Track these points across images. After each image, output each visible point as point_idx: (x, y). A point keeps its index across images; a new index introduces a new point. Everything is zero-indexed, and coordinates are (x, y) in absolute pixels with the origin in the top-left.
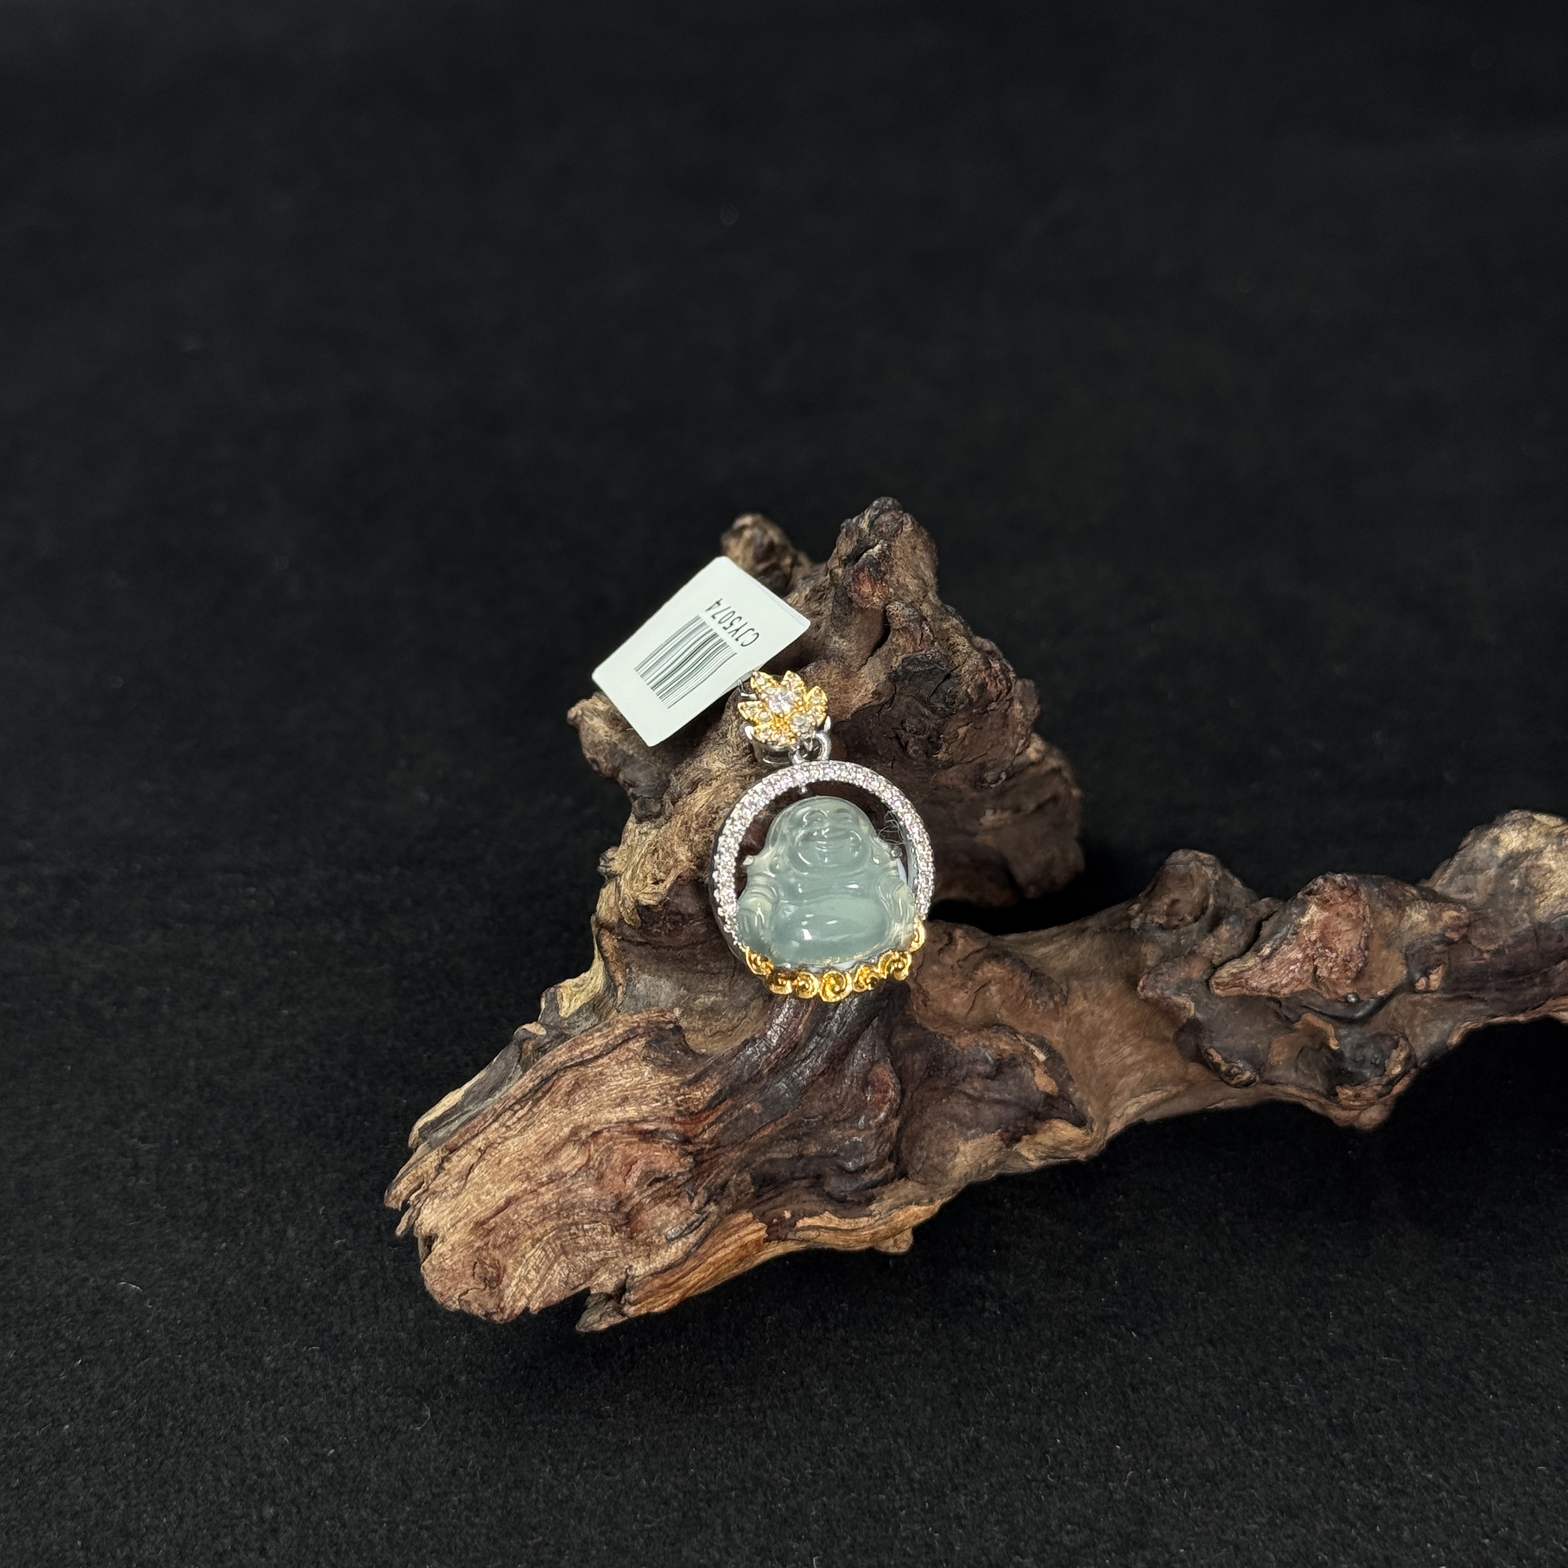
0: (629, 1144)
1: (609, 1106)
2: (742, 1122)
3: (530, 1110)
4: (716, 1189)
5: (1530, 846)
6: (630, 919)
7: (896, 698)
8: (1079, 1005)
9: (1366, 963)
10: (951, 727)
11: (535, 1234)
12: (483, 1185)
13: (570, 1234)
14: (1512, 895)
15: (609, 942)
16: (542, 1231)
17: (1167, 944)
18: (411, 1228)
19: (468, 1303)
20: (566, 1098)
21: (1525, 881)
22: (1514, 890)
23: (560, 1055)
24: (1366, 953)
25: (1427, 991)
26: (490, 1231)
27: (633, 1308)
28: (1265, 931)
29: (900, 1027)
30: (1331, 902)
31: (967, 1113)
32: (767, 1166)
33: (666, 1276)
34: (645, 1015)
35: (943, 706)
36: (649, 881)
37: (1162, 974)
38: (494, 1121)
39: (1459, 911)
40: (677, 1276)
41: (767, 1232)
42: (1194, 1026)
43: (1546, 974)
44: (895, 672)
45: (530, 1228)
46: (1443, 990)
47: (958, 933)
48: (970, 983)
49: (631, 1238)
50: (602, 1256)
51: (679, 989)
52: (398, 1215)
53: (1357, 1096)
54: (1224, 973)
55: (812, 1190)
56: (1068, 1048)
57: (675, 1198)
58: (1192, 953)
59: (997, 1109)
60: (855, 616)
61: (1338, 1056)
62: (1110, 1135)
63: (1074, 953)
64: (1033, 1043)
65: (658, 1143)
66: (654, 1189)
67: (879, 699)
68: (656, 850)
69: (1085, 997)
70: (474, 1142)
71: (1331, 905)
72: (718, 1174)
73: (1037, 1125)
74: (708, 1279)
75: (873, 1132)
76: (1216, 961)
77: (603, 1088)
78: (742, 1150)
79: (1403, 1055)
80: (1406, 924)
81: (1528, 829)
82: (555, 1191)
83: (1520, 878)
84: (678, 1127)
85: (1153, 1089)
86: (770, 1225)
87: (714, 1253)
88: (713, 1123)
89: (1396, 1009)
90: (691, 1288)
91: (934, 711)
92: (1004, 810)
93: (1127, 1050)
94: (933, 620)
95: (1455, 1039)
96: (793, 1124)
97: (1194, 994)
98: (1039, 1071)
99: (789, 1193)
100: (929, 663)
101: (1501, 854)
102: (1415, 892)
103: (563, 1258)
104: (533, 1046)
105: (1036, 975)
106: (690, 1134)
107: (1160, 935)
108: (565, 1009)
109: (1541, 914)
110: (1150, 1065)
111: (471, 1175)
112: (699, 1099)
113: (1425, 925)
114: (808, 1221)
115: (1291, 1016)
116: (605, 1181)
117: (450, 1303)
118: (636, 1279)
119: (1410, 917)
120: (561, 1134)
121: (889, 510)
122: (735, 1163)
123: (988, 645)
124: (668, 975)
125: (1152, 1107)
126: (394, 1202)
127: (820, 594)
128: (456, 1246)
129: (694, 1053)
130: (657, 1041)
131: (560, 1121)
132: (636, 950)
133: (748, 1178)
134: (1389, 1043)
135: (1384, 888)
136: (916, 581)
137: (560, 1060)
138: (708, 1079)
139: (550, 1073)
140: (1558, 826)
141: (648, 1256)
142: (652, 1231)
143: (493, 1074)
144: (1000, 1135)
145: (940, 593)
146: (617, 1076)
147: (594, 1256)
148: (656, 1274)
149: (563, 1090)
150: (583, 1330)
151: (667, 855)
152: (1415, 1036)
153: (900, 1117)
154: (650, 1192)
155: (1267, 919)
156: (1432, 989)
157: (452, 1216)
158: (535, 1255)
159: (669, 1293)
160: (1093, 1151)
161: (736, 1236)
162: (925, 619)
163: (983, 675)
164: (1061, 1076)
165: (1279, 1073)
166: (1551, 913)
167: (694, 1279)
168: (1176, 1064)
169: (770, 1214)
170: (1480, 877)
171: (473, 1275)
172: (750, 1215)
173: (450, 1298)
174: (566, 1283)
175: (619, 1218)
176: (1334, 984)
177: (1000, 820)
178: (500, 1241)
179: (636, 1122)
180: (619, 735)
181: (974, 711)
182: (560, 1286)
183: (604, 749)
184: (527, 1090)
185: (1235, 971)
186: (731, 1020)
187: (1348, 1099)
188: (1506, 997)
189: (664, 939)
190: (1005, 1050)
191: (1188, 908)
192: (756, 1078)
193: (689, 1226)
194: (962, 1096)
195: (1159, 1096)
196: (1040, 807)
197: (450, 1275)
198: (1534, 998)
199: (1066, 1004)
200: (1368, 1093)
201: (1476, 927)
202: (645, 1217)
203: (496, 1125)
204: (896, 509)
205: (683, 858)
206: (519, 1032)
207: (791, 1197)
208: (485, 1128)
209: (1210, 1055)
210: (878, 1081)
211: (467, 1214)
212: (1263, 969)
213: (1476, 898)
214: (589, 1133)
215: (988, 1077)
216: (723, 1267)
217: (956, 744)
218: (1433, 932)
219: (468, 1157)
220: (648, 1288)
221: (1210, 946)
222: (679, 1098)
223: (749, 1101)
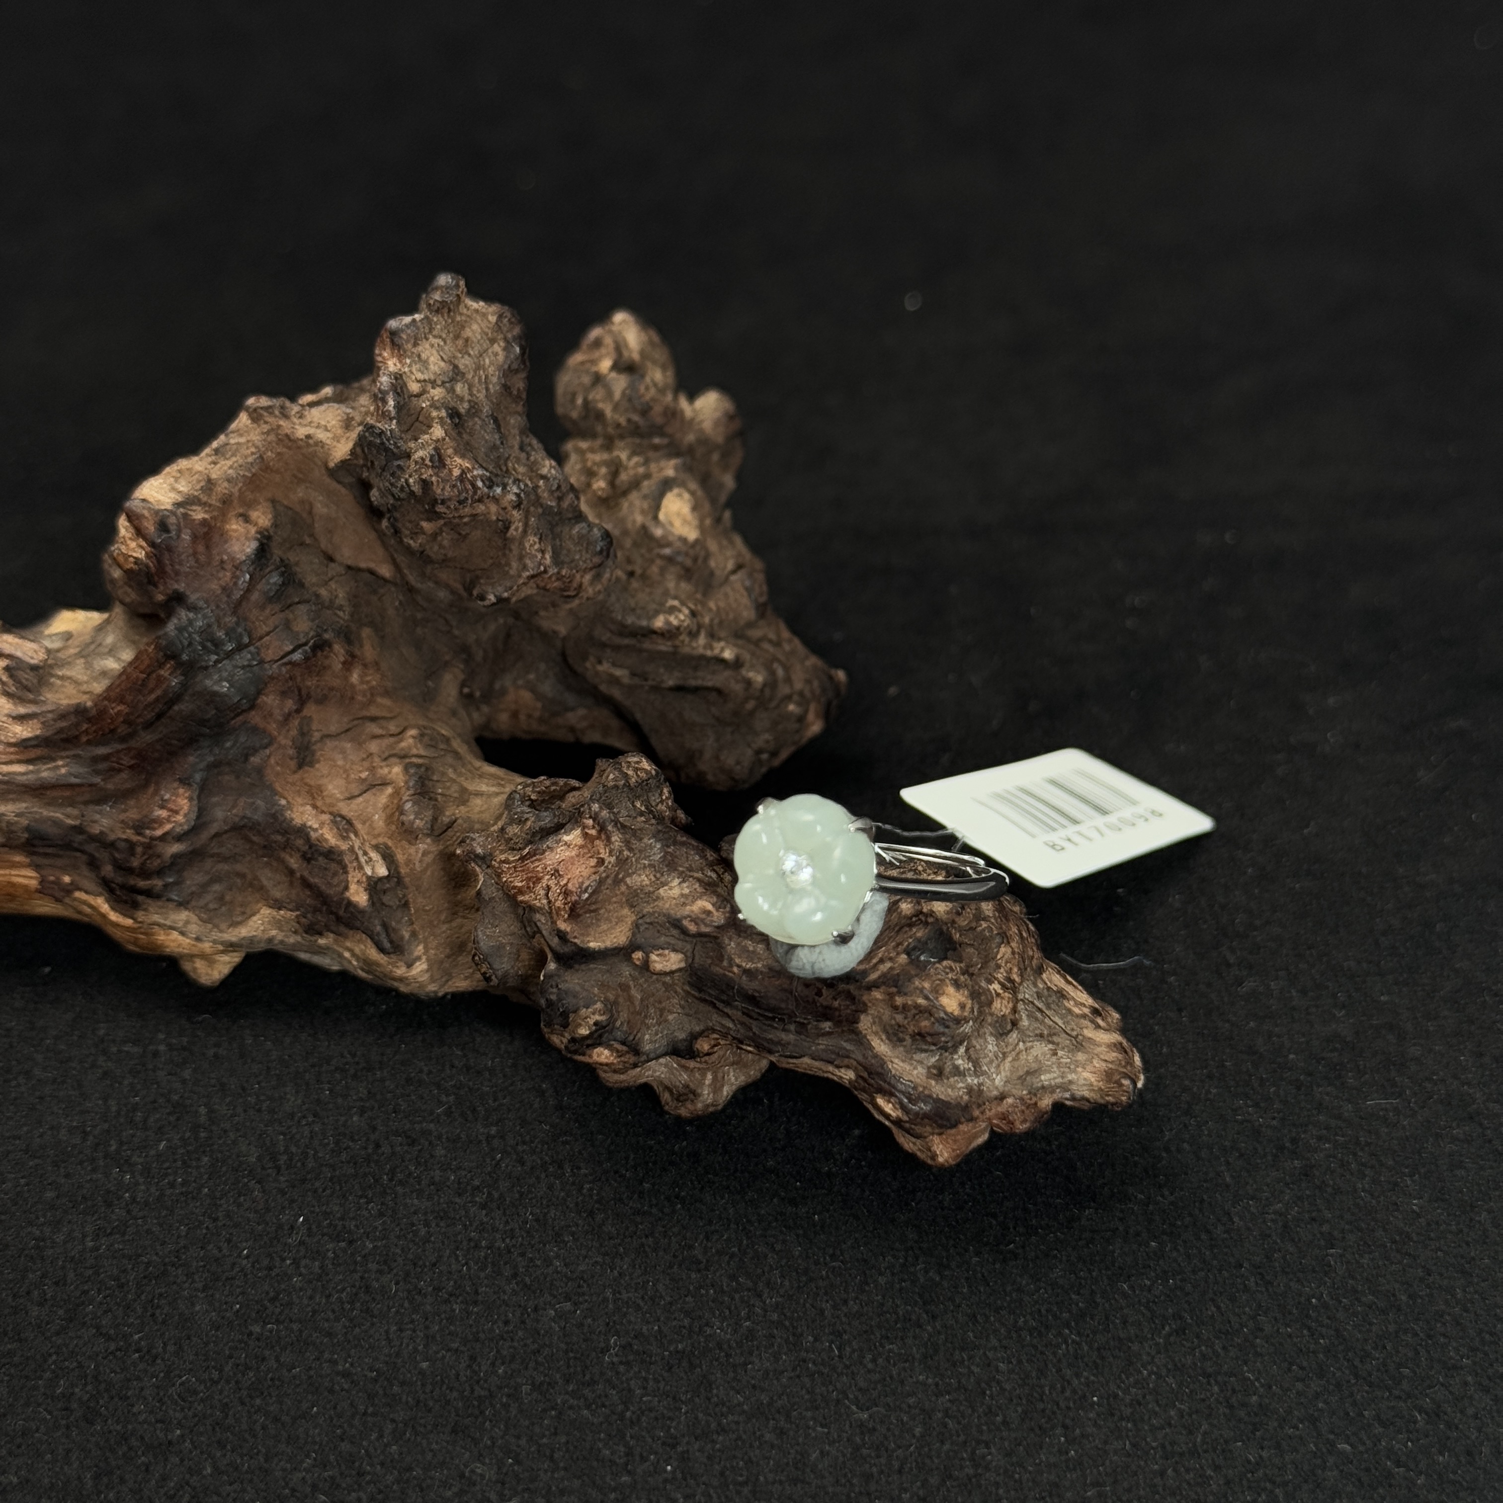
24: (586, 895)
25: (646, 965)
32: (48, 822)
41: (41, 883)
46: (688, 983)
55: (90, 867)
64: (380, 853)
71: (591, 835)
73: (342, 929)
76: (510, 846)
79: (593, 1019)
80: (660, 893)
86: (45, 880)
98: (352, 876)
99: (71, 861)
100: (379, 435)
105: (424, 796)
112: (15, 734)
113: (675, 902)
114: (84, 896)
115: (528, 929)
119: (671, 888)
122: (23, 806)
129: (40, 694)
133: (25, 824)
138: (33, 722)
144: (297, 916)
156: (651, 968)
161: (7, 872)
164: (399, 900)
169: (47, 869)
172: (28, 860)
185: (502, 859)
190: (329, 840)
207: (73, 865)
215: (304, 856)
218: (675, 914)
221: (514, 830)
223: (62, 758)
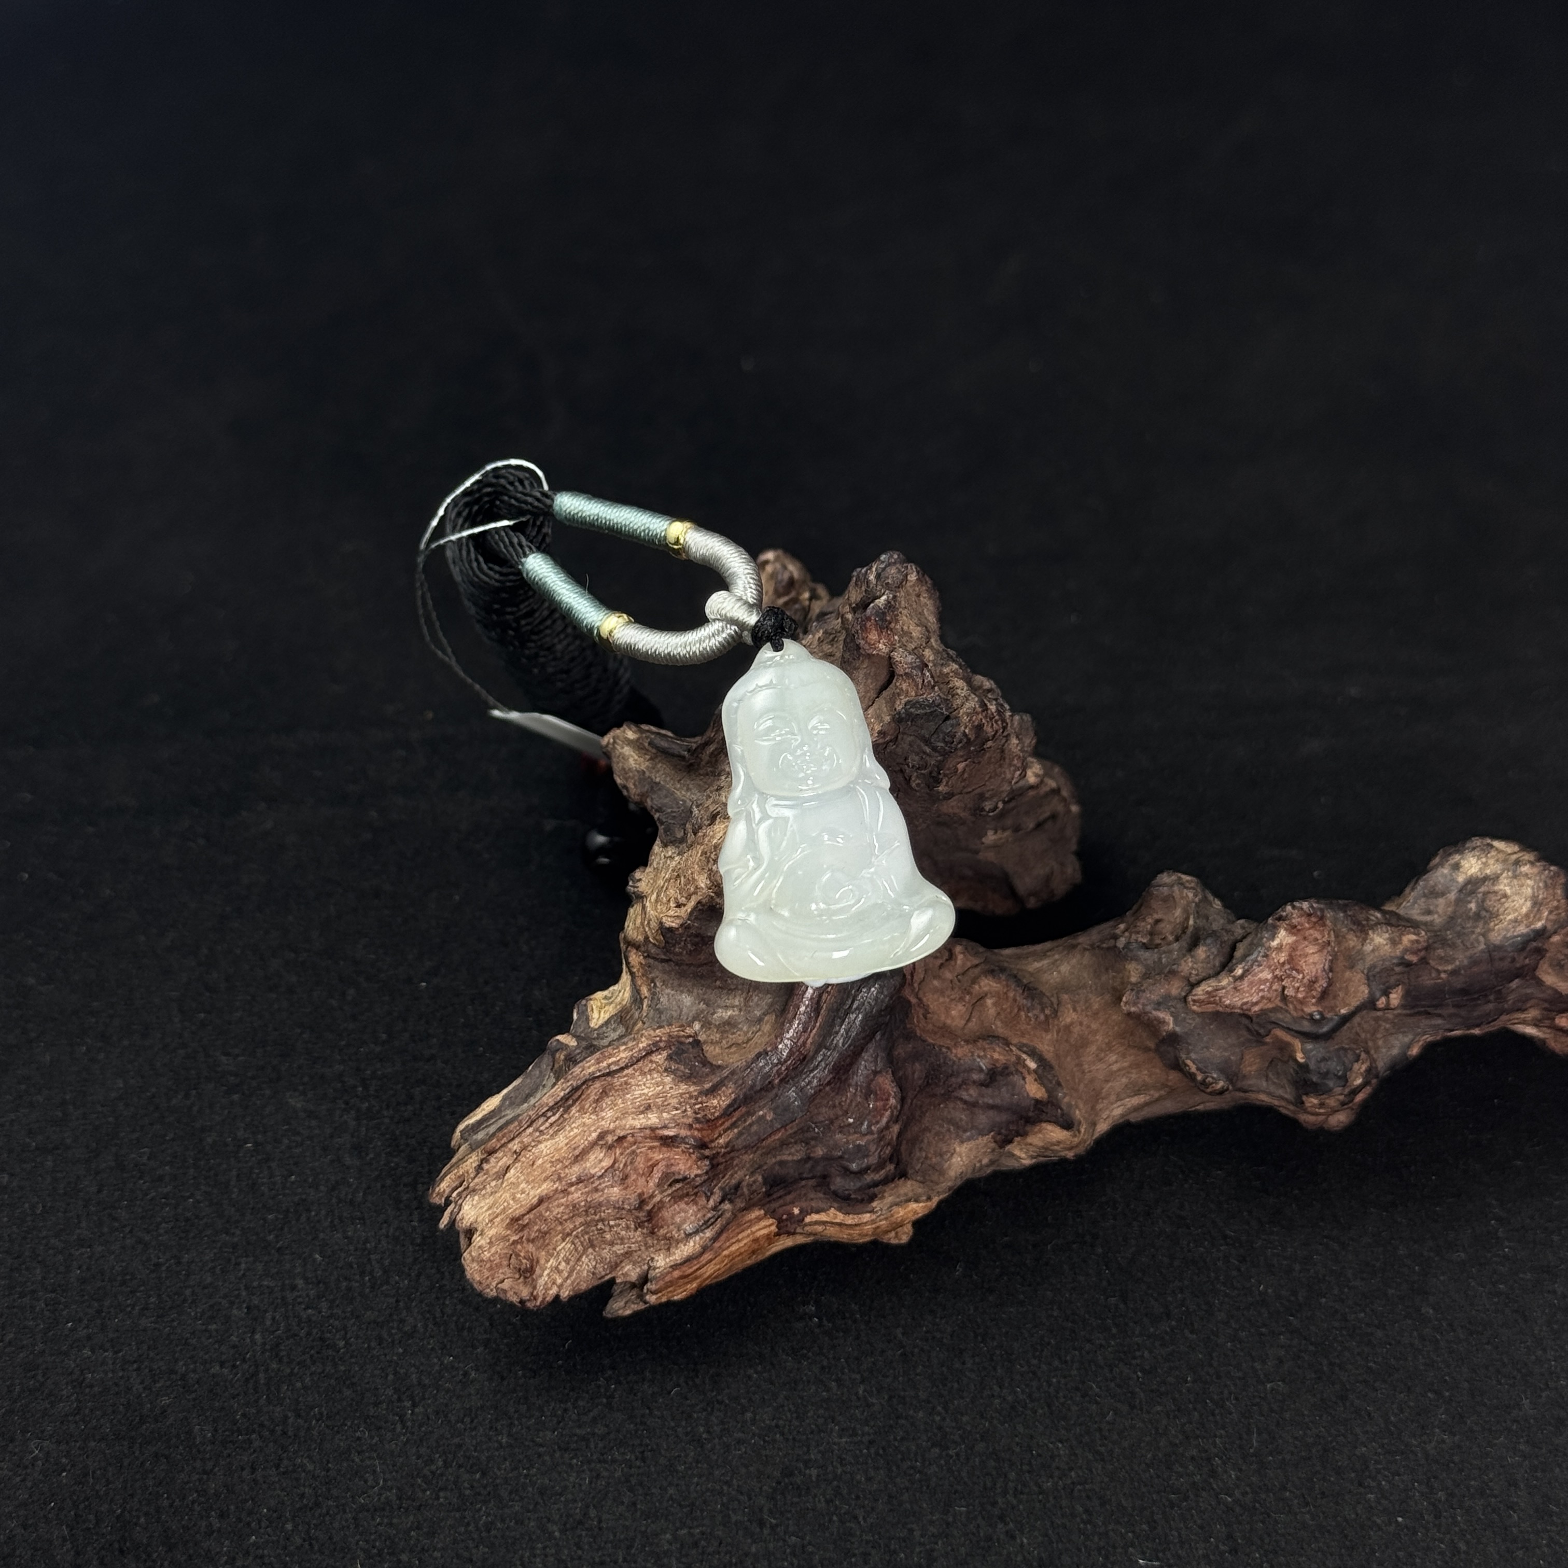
0: (651, 1148)
1: (633, 1113)
2: (755, 1128)
3: (562, 1116)
4: (730, 1189)
5: (1488, 872)
6: (654, 938)
7: (900, 737)
8: (1069, 1016)
9: (1331, 983)
10: (950, 763)
11: (564, 1229)
12: (519, 1184)
13: (597, 1230)
14: (1469, 918)
15: (635, 958)
16: (572, 1226)
17: (1149, 962)
18: (453, 1222)
19: (505, 1291)
20: (594, 1105)
21: (1482, 906)
22: (1471, 914)
23: (590, 1067)
24: (1330, 974)
25: (1387, 1008)
26: (524, 1227)
27: (654, 1297)
28: (1238, 954)
29: (901, 1040)
30: (1299, 927)
31: (963, 1117)
32: (777, 1168)
33: (684, 1268)
34: (667, 1030)
35: (942, 745)
36: (672, 904)
37: (1144, 991)
38: (529, 1126)
39: (1418, 934)
40: (695, 1268)
41: (777, 1227)
42: (1173, 1039)
43: (1500, 991)
44: (899, 713)
45: (561, 1223)
46: (1403, 1006)
47: (958, 949)
48: (968, 997)
49: (652, 1233)
50: (626, 1250)
51: (699, 1003)
52: (442, 1210)
53: (1322, 1105)
54: (1200, 991)
55: (819, 1188)
56: (1058, 1056)
57: (693, 1198)
58: (1173, 973)
59: (991, 1113)
60: (863, 662)
61: (1304, 1067)
62: (1096, 1135)
63: (1065, 968)
64: (1025, 1052)
65: (678, 1147)
66: (674, 1189)
67: (884, 737)
68: (678, 876)
69: (1075, 1010)
70: (510, 1145)
71: (1299, 930)
72: (732, 1175)
73: (1028, 1128)
74: (723, 1270)
75: (876, 1136)
76: (1193, 979)
77: (628, 1096)
78: (755, 1152)
79: (1364, 1067)
80: (1368, 948)
81: (1486, 856)
82: (584, 1191)
83: (1477, 902)
84: (696, 1133)
85: (1137, 1093)
86: (780, 1221)
87: (729, 1247)
88: (728, 1129)
89: (1359, 1024)
90: (708, 1278)
91: (934, 749)
92: (1004, 829)
93: (1113, 1058)
94: (935, 665)
95: (1415, 1051)
96: (801, 1129)
97: (1173, 1009)
98: (1029, 1079)
99: (798, 1192)
100: (930, 706)
101: (1461, 879)
102: (1379, 915)
103: (590, 1250)
104: (566, 1056)
105: (1029, 989)
106: (707, 1140)
107: (1145, 955)
108: (595, 1021)
109: (1496, 937)
110: (1134, 1071)
111: (508, 1175)
112: (716, 1107)
113: (1387, 947)
114: (815, 1217)
115: (1262, 1031)
116: (629, 1181)
117: (488, 1290)
118: (657, 1271)
119: (1372, 940)
120: (589, 1139)
121: (895, 563)
122: (748, 1165)
123: (988, 683)
124: (688, 990)
125: (1137, 1109)
126: (437, 1199)
127: (832, 636)
128: (493, 1239)
129: (711, 1064)
130: (676, 1054)
131: (589, 1126)
132: (660, 966)
133: (760, 1179)
134: (1350, 1056)
135: (1349, 913)
136: (919, 628)
137: (590, 1070)
138: (724, 1088)
139: (579, 1082)
140: (1515, 853)
141: (668, 1249)
142: (671, 1227)
143: (529, 1081)
144: (993, 1137)
145: (943, 638)
146: (640, 1085)
147: (619, 1249)
148: (675, 1267)
149: (592, 1098)
150: (609, 1316)
151: (688, 882)
152: (1377, 1048)
153: (900, 1122)
154: (670, 1191)
155: (1241, 941)
156: (1392, 1006)
157: (490, 1212)
158: (564, 1247)
159: (688, 1283)
160: (1081, 1150)
161: (749, 1231)
162: (927, 666)
163: (980, 716)
164: (1051, 1082)
165: (1250, 1082)
166: (1505, 937)
167: (709, 1270)
168: (1158, 1071)
169: (781, 1210)
170: (1441, 901)
171: (509, 1265)
172: (762, 1212)
173: (488, 1286)
174: (594, 1274)
175: (642, 1215)
176: (1302, 1002)
177: (1001, 839)
178: (533, 1235)
179: (657, 1128)
180: (647, 763)
181: (972, 748)
182: (588, 1275)
183: (634, 776)
184: (559, 1098)
185: (1210, 989)
186: (746, 1033)
187: (1314, 1106)
188: (1463, 1012)
189: (685, 957)
190: (997, 1060)
191: (1169, 927)
192: (768, 1087)
193: (706, 1222)
194: (959, 1102)
195: (1143, 1100)
196: (1039, 825)
197: (488, 1265)
198: (1488, 1014)
199: (1056, 1016)
200: (1332, 1102)
201: (1435, 949)
202: (666, 1214)
203: (530, 1130)
204: (902, 562)
205: (703, 885)
206: (552, 1043)
207: (800, 1195)
208: (520, 1133)
209: (1186, 1065)
210: (880, 1090)
211: (504, 1210)
212: (1235, 988)
213: (1437, 920)
214: (615, 1138)
215: (982, 1084)
216: (736, 1259)
217: (954, 778)
218: (1392, 954)
219: (505, 1159)
220: (667, 1279)
221: (1187, 966)
222: (697, 1106)
223: (761, 1109)
